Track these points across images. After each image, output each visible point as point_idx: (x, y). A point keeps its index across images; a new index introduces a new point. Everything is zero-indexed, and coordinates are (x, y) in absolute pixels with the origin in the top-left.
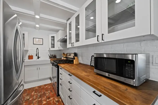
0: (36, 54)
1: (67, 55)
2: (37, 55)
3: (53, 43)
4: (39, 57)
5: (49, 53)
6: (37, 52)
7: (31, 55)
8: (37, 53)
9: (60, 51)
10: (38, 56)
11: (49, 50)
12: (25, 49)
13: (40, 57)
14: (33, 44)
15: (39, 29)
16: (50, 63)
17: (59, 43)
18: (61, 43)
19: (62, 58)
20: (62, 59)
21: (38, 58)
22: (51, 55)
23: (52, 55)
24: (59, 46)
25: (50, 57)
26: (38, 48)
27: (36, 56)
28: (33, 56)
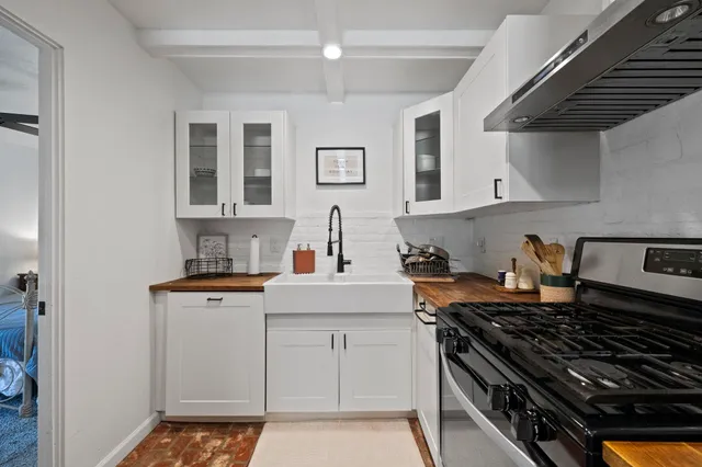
0: (330, 243)
1: (577, 257)
2: (336, 248)
3: (427, 163)
4: (345, 258)
5: (400, 240)
6: (331, 230)
7: (304, 248)
8: (335, 237)
9: (471, 223)
10: (340, 257)
11: (400, 213)
13: (349, 263)
14: (318, 183)
15: (346, 92)
16: (411, 310)
17: (502, 137)
18: (522, 139)
19: (509, 276)
20: (509, 284)
21: (341, 269)
22: (411, 247)
23: (422, 253)
24: (504, 171)
25: (409, 268)
26: (336, 208)
27: (330, 253)
28: (313, 252)
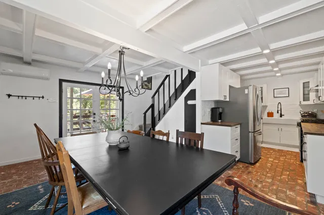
0: (278, 111)
2: (279, 112)
3: (306, 93)
7: (270, 112)
8: (279, 109)
10: (281, 114)
11: (299, 104)
12: (263, 104)
13: (284, 116)
14: (274, 97)
21: (281, 116)
23: (307, 113)
24: (315, 98)
25: (303, 116)
26: (280, 103)
27: (278, 112)
28: (273, 113)
